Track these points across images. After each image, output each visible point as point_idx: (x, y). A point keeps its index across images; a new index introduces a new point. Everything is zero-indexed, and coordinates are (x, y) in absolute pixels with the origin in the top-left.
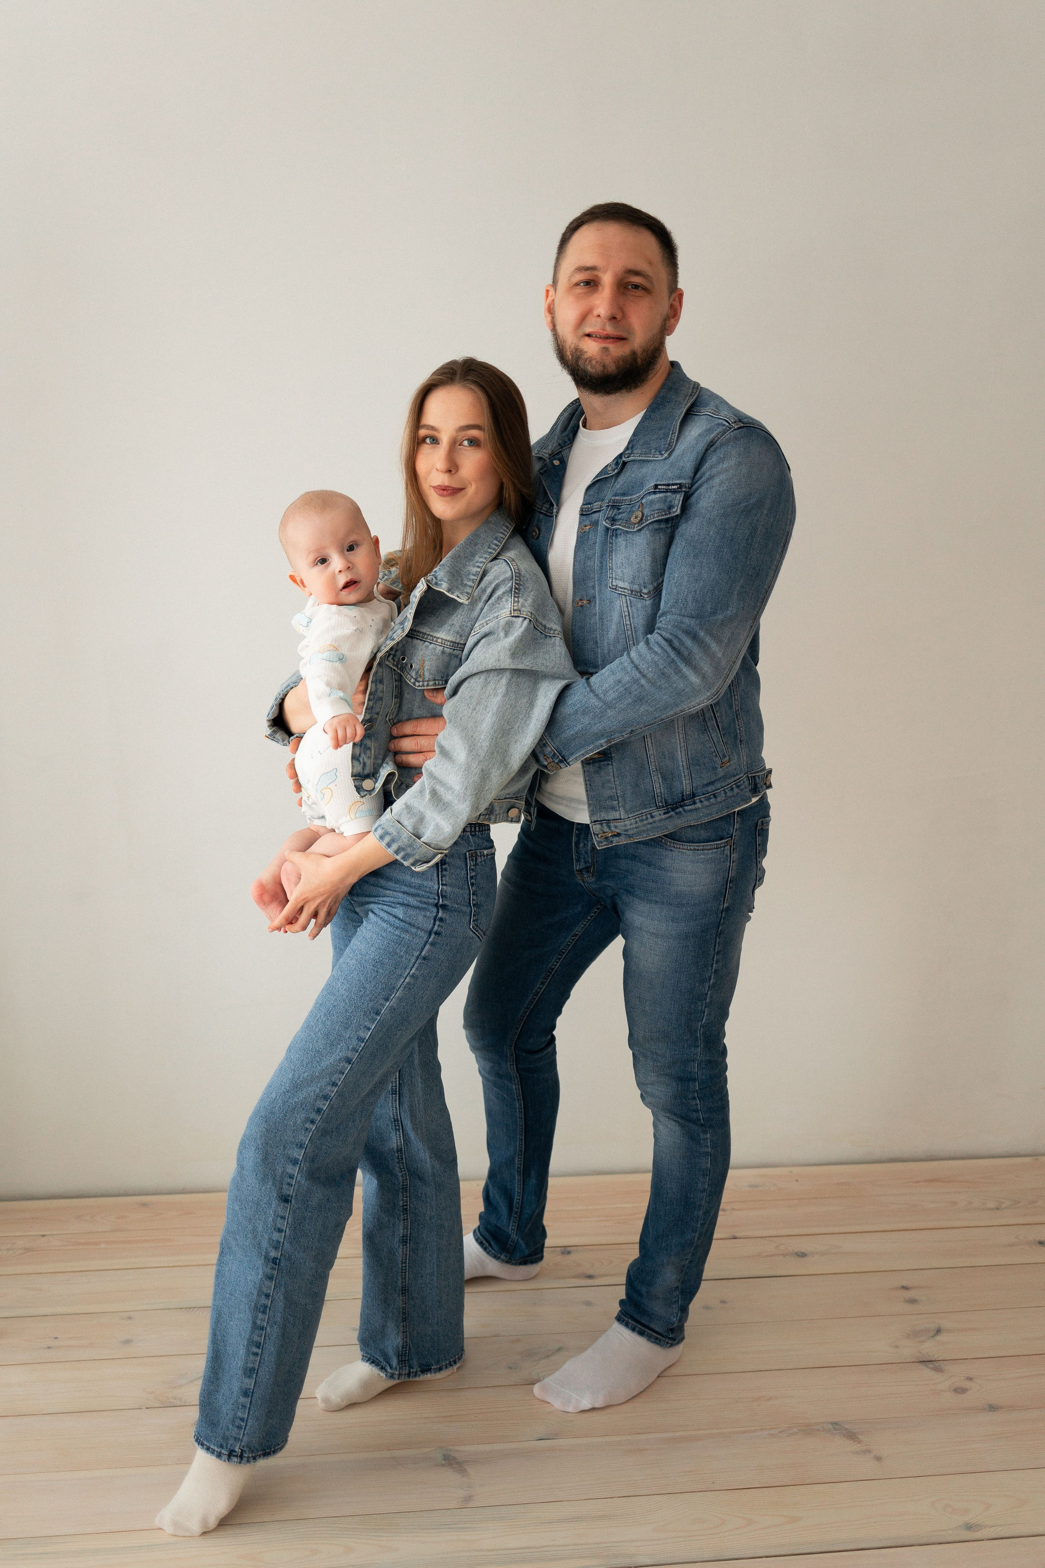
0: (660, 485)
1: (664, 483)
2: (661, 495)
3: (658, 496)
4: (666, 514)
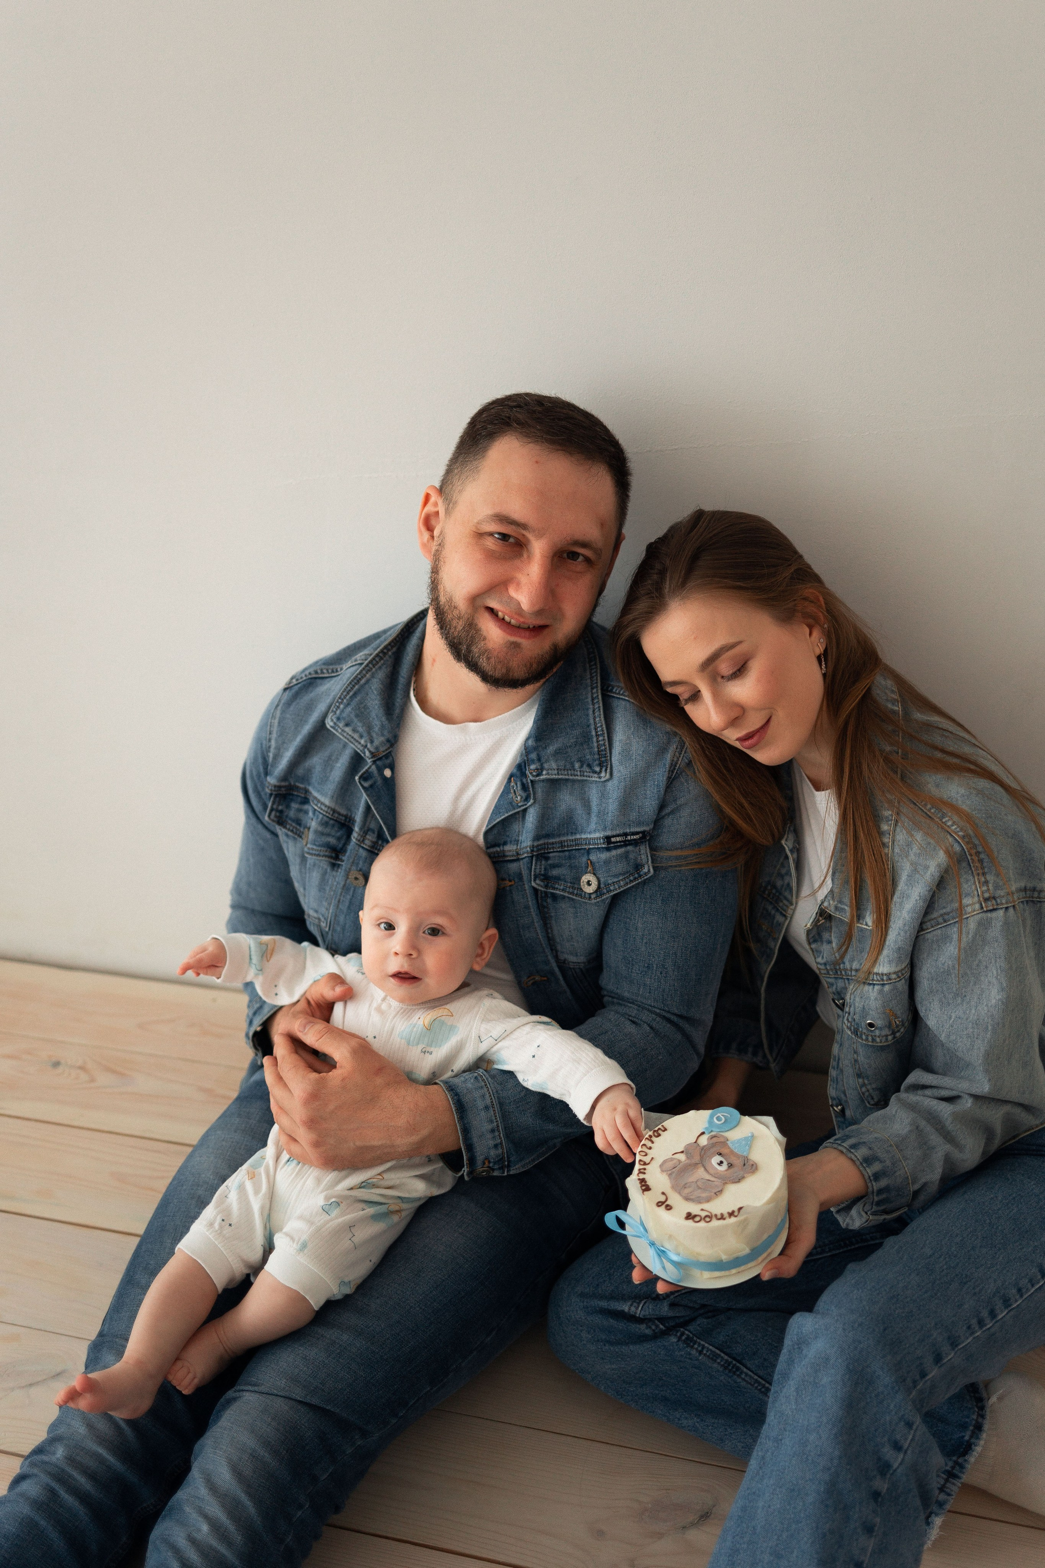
0: (614, 836)
1: (618, 832)
2: (620, 851)
3: (614, 852)
4: (635, 879)
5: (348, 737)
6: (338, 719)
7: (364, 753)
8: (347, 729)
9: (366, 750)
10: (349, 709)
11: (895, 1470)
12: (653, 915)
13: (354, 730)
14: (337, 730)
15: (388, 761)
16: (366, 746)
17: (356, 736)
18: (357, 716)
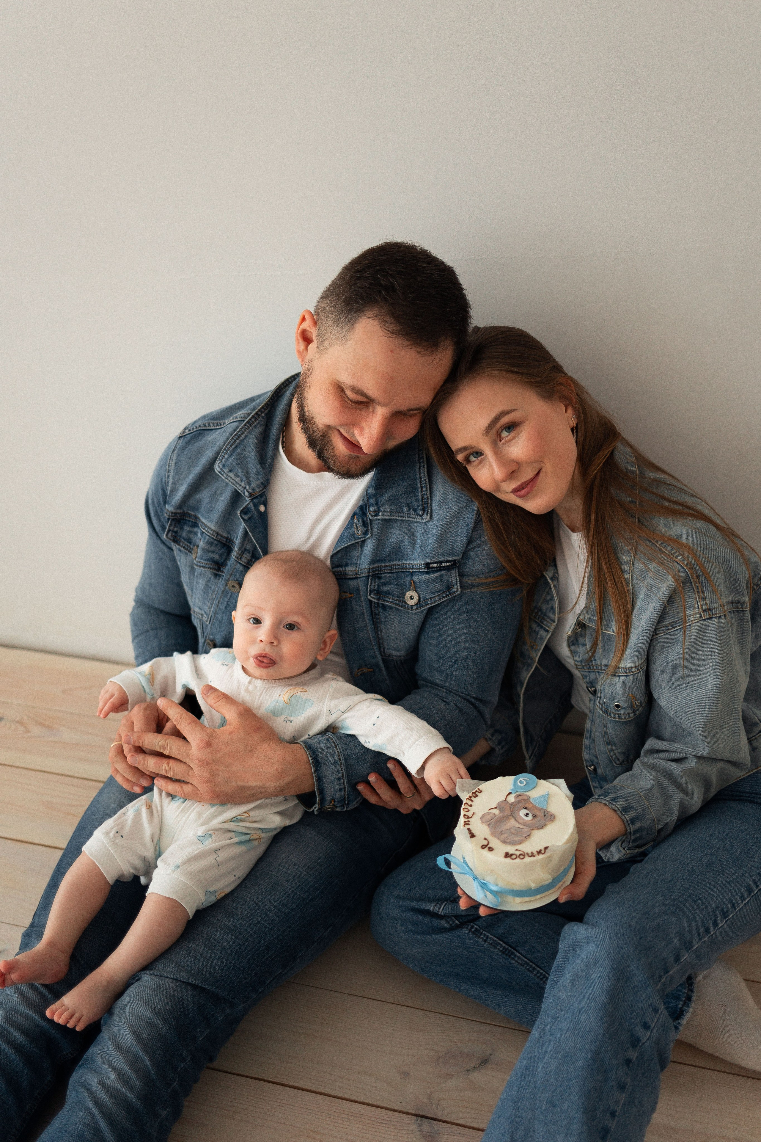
0: (432, 563)
1: (435, 560)
2: (436, 574)
3: (432, 575)
4: (447, 596)
5: (231, 480)
6: (224, 466)
7: (244, 493)
8: (230, 474)
9: (245, 491)
10: (232, 459)
11: (644, 1043)
12: (460, 624)
13: (236, 475)
14: (223, 475)
15: (262, 500)
16: (245, 488)
17: (237, 480)
18: (238, 464)
